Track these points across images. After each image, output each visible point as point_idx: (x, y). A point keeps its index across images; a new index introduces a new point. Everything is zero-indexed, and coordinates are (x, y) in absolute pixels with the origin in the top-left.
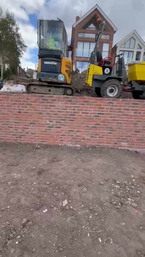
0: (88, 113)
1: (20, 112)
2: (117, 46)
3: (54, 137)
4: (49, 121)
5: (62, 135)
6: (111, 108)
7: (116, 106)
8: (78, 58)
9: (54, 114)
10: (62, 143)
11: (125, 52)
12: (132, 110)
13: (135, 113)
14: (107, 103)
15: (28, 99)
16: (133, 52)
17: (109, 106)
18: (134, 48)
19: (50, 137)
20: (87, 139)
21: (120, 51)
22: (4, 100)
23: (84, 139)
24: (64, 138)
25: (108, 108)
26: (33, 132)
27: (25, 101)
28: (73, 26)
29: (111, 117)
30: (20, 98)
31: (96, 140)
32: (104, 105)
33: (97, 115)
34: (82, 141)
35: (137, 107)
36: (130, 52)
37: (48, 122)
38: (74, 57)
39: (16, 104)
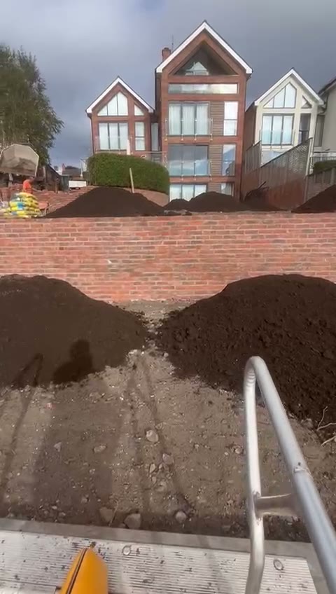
0: (175, 243)
1: (61, 249)
2: (256, 104)
3: (120, 288)
4: (112, 261)
5: (135, 284)
6: (212, 232)
7: (220, 228)
8: (173, 138)
9: (119, 248)
10: (135, 297)
11: (274, 117)
12: (247, 232)
13: (252, 237)
14: (206, 224)
15: (73, 226)
16: (293, 115)
17: (209, 228)
18: (295, 108)
19: (115, 288)
20: (179, 288)
21: (264, 115)
22: (36, 231)
23: (173, 288)
24: (139, 288)
25: (207, 233)
26: (86, 282)
27: (69, 230)
28: (157, 71)
29: (215, 247)
30: (60, 226)
31: (194, 288)
32: (200, 228)
33: (190, 245)
34: (170, 290)
35: (255, 227)
36: (285, 117)
37: (110, 262)
38: (163, 138)
39: (55, 235)
